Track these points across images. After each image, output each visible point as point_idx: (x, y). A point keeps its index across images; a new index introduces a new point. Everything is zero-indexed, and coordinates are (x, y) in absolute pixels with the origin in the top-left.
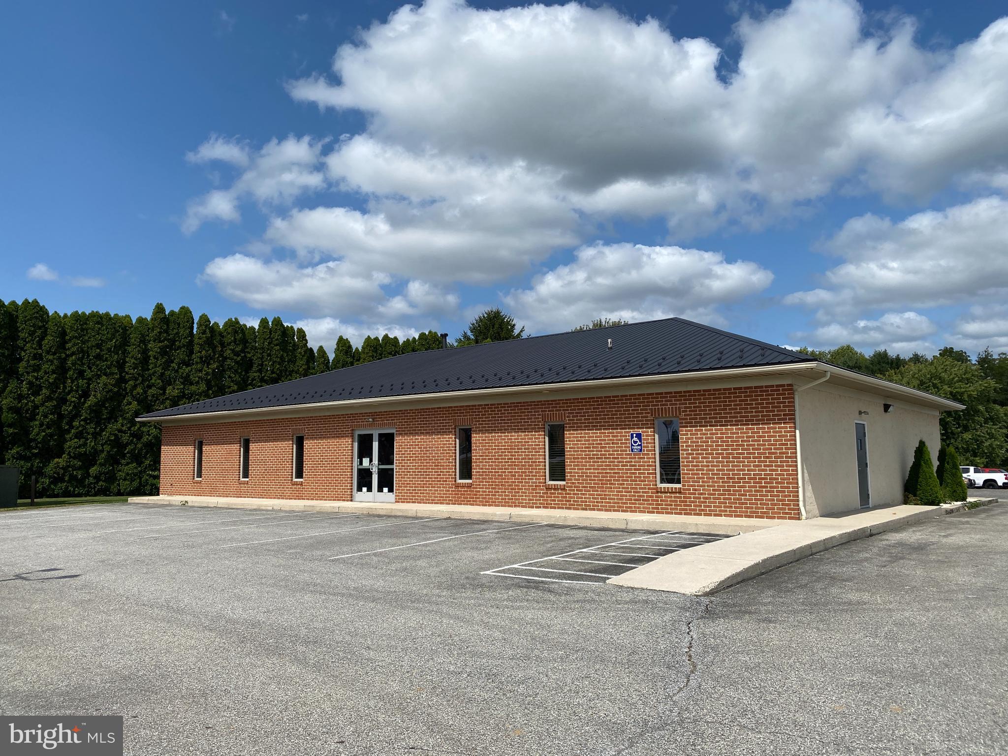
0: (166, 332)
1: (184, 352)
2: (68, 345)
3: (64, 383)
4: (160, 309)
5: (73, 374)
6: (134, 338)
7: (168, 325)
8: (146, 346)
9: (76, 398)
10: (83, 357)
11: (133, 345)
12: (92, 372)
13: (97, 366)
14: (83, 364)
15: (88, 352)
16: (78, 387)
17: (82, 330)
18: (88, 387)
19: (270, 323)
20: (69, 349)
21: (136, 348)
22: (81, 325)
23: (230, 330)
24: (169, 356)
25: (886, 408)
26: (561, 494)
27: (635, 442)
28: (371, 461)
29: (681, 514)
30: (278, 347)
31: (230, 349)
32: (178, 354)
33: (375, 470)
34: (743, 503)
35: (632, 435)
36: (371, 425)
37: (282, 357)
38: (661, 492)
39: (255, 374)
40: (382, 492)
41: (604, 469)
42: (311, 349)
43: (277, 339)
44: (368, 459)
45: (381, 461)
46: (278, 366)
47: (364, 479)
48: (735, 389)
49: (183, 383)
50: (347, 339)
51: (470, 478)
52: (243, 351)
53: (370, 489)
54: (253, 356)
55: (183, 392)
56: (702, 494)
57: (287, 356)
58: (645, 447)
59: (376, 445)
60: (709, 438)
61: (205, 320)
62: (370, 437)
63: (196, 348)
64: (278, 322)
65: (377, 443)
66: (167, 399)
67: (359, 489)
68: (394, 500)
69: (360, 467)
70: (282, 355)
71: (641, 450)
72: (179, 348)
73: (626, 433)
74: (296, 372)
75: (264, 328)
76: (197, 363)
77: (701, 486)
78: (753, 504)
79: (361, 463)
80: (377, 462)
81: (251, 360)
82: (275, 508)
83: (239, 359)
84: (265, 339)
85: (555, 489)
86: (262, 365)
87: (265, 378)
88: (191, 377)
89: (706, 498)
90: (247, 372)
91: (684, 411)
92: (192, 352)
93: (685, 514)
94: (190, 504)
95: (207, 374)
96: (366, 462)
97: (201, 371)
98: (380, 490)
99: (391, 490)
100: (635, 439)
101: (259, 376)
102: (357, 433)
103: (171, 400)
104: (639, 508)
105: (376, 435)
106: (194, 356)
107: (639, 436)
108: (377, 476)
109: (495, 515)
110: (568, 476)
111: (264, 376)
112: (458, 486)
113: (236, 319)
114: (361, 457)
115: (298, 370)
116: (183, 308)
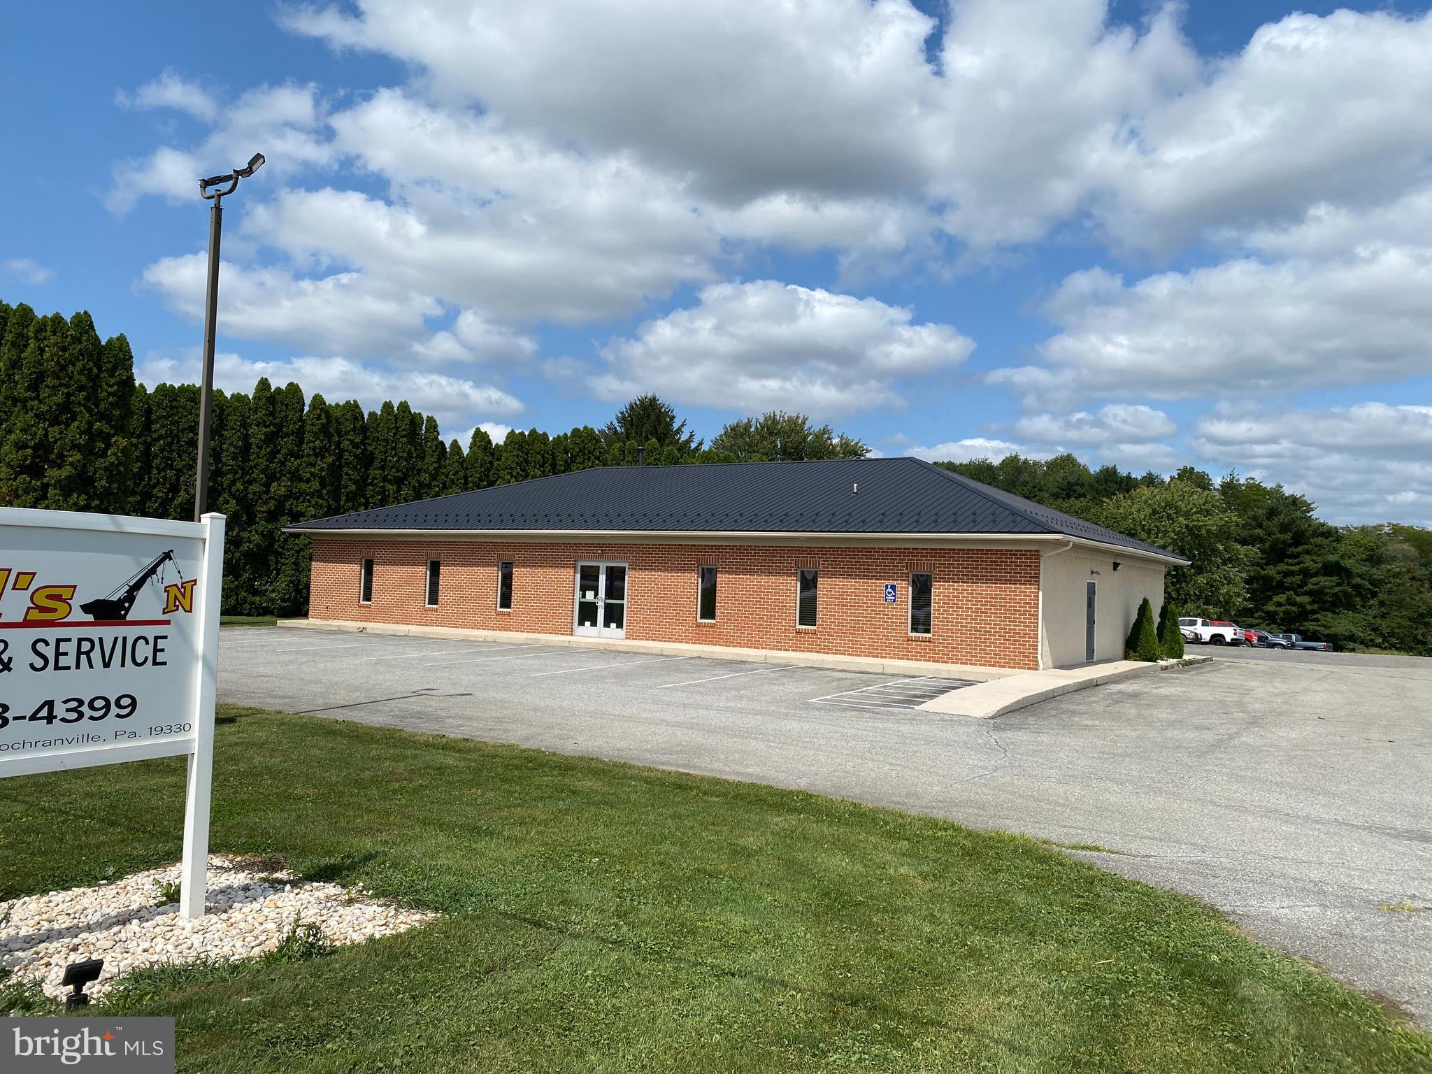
0: (272, 414)
1: (292, 440)
2: (154, 427)
3: (149, 473)
4: (264, 384)
5: (160, 464)
6: (233, 421)
7: (274, 407)
8: (247, 430)
9: (163, 492)
10: (172, 443)
11: (233, 429)
12: (182, 461)
13: (190, 454)
14: (172, 451)
15: (177, 436)
16: (165, 478)
17: (172, 408)
18: (178, 480)
19: (395, 409)
20: (155, 431)
21: (235, 433)
22: (170, 401)
23: (349, 415)
24: (275, 446)
25: (1116, 566)
26: (811, 638)
27: (889, 593)
28: (596, 595)
29: (930, 661)
30: (405, 440)
31: (348, 440)
32: (286, 442)
33: (601, 605)
34: (987, 654)
35: (887, 586)
36: (599, 558)
37: (409, 453)
38: (912, 641)
40: (609, 627)
41: (857, 617)
42: (442, 443)
43: (404, 430)
44: (593, 592)
45: (609, 594)
46: (405, 463)
47: (587, 613)
48: (987, 550)
49: (290, 480)
50: (486, 432)
51: (713, 618)
52: (363, 442)
53: (594, 624)
54: (375, 449)
55: (291, 491)
56: (950, 644)
57: (415, 450)
58: (898, 598)
59: (602, 578)
60: (960, 593)
61: (318, 399)
62: (596, 570)
63: (308, 437)
64: (404, 406)
65: (604, 576)
66: (271, 498)
67: (581, 623)
68: (623, 637)
69: (583, 600)
70: (410, 449)
71: (894, 601)
72: (287, 435)
73: (882, 584)
74: (425, 471)
75: (389, 414)
76: (309, 455)
77: (950, 636)
78: (997, 654)
79: (584, 596)
80: (603, 596)
81: (372, 454)
82: (488, 639)
83: (358, 452)
84: (389, 428)
85: (805, 633)
86: (385, 461)
87: (389, 477)
88: (301, 472)
89: (954, 648)
90: (367, 469)
91: (938, 567)
92: (301, 441)
93: (933, 661)
94: (369, 631)
95: (322, 469)
96: (590, 595)
97: (313, 465)
98: (607, 625)
99: (620, 625)
100: (890, 590)
101: (381, 474)
102: (581, 564)
103: (276, 500)
104: (889, 654)
105: (603, 566)
106: (304, 446)
107: (893, 587)
108: (603, 610)
109: (749, 656)
110: (819, 621)
111: (388, 475)
112: (699, 626)
113: (355, 401)
114: (584, 589)
115: (428, 468)
116: (291, 384)
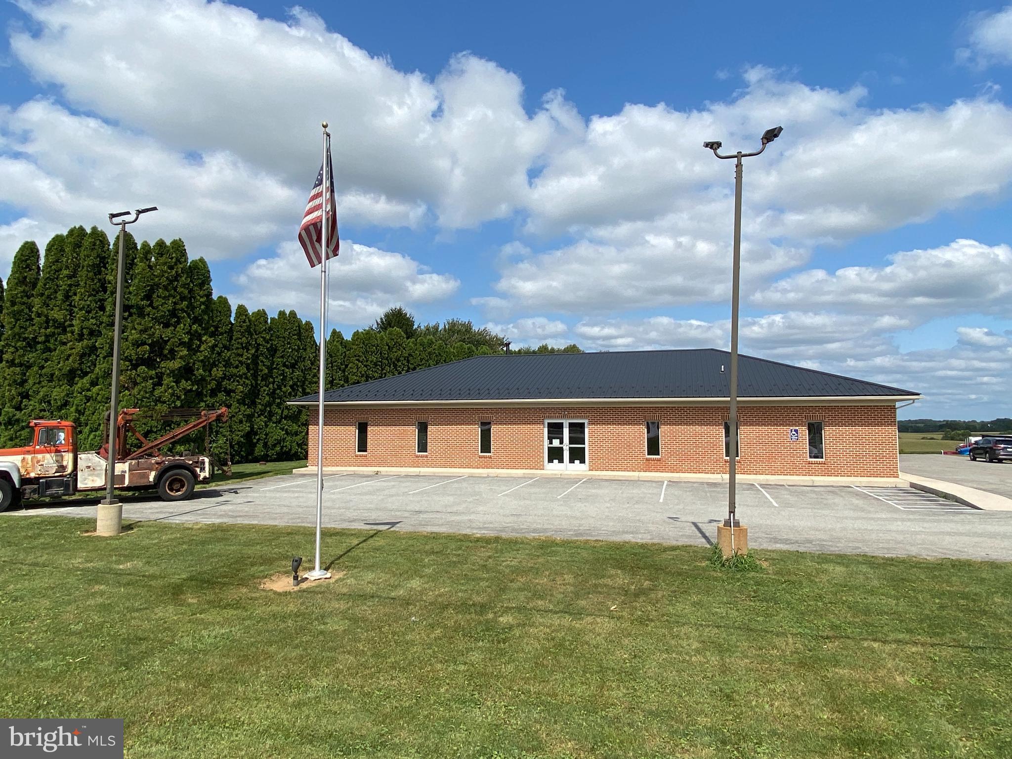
26: (737, 465)
29: (826, 476)
30: (296, 337)
33: (566, 449)
35: (791, 430)
36: (564, 417)
37: (299, 346)
38: (811, 464)
39: (279, 360)
40: (574, 463)
41: (770, 450)
43: (295, 330)
44: (559, 441)
45: (572, 441)
47: (555, 454)
51: (659, 454)
53: (561, 461)
54: (277, 343)
56: (838, 465)
58: (800, 437)
59: (566, 431)
60: (844, 433)
62: (560, 426)
65: (568, 429)
67: (550, 460)
68: (588, 469)
69: (550, 446)
71: (797, 439)
73: (788, 429)
77: (839, 460)
78: (871, 470)
79: (551, 443)
80: (568, 443)
81: (276, 347)
86: (284, 352)
89: (842, 467)
91: (827, 418)
96: (556, 443)
98: (572, 461)
99: (583, 461)
100: (794, 433)
102: (546, 421)
104: (795, 473)
105: (566, 423)
107: (796, 431)
108: (568, 452)
110: (740, 454)
112: (647, 460)
114: (551, 439)
